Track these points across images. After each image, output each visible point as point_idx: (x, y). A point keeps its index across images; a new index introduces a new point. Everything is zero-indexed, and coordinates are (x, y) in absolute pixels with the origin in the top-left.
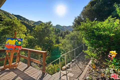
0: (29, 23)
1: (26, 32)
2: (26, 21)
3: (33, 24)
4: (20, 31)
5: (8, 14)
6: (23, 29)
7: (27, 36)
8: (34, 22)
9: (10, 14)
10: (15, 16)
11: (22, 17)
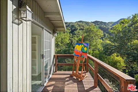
0: (106, 26)
1: (103, 36)
2: (103, 24)
3: (111, 26)
4: (97, 36)
5: (88, 23)
6: (99, 33)
7: (104, 41)
8: (113, 22)
9: (90, 23)
10: (93, 22)
11: (99, 21)
